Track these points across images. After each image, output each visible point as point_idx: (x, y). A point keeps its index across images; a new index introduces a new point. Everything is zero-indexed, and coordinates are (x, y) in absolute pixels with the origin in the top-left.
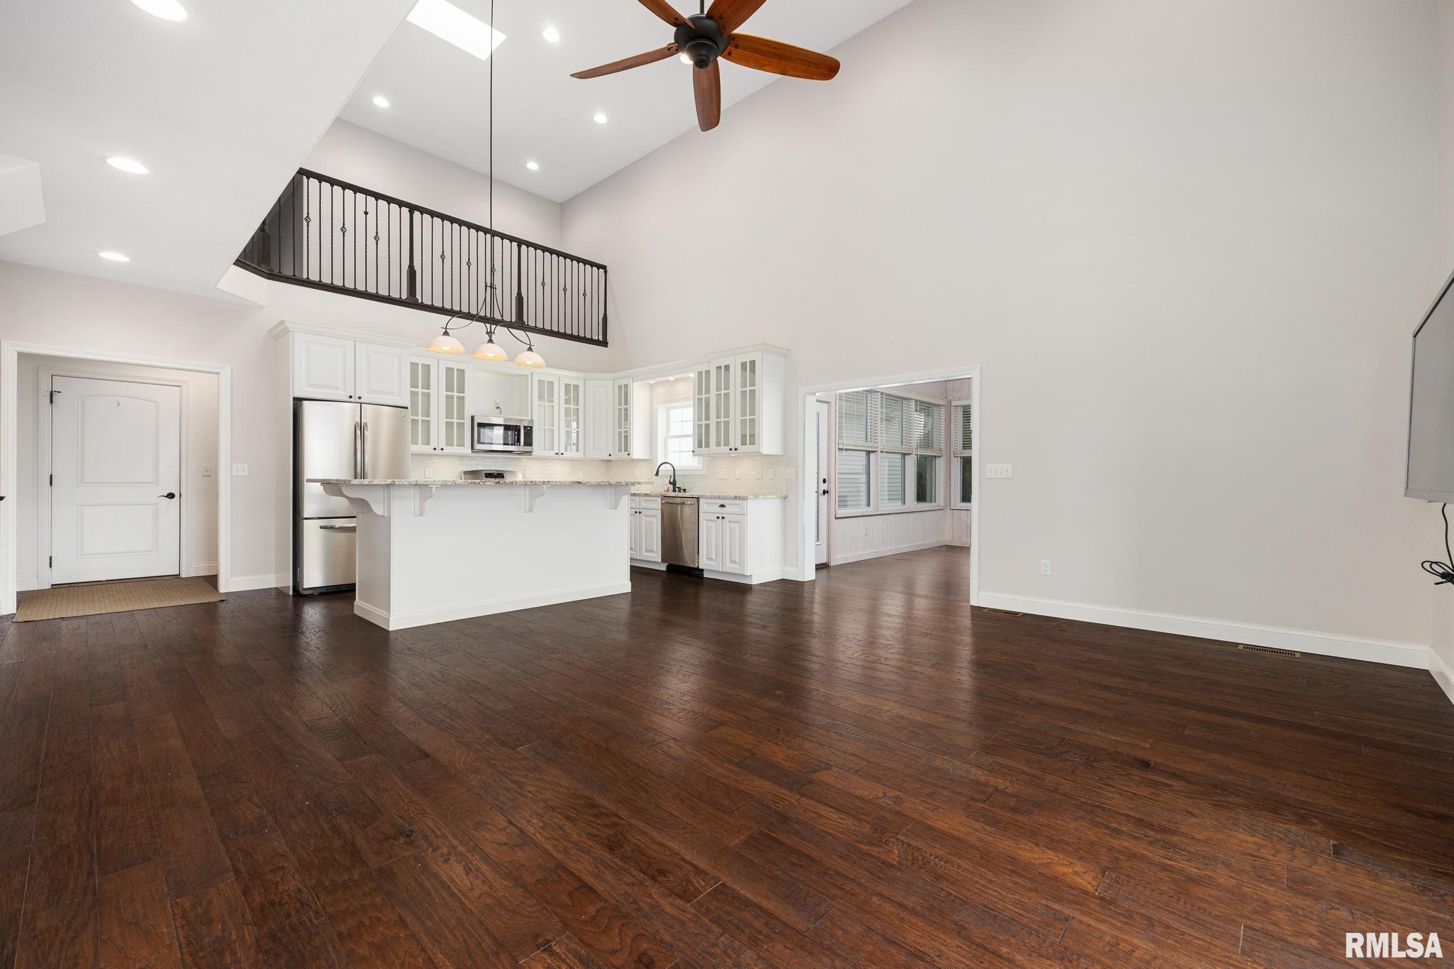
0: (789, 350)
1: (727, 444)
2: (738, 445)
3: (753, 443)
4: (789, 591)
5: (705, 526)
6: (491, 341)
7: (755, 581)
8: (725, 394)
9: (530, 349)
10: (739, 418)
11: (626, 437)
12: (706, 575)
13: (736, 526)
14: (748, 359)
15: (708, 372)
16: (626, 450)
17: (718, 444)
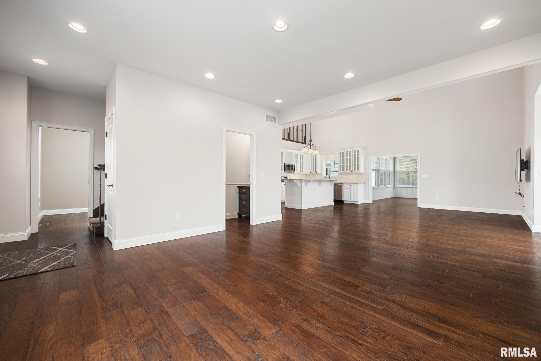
0: (366, 147)
1: (350, 170)
2: (353, 170)
3: (358, 170)
4: (366, 206)
5: (345, 191)
6: (311, 149)
7: (360, 203)
8: (349, 158)
9: (316, 150)
10: (354, 164)
11: (315, 168)
12: (344, 202)
13: (355, 190)
14: (356, 150)
15: (343, 153)
16: (315, 171)
17: (347, 170)
